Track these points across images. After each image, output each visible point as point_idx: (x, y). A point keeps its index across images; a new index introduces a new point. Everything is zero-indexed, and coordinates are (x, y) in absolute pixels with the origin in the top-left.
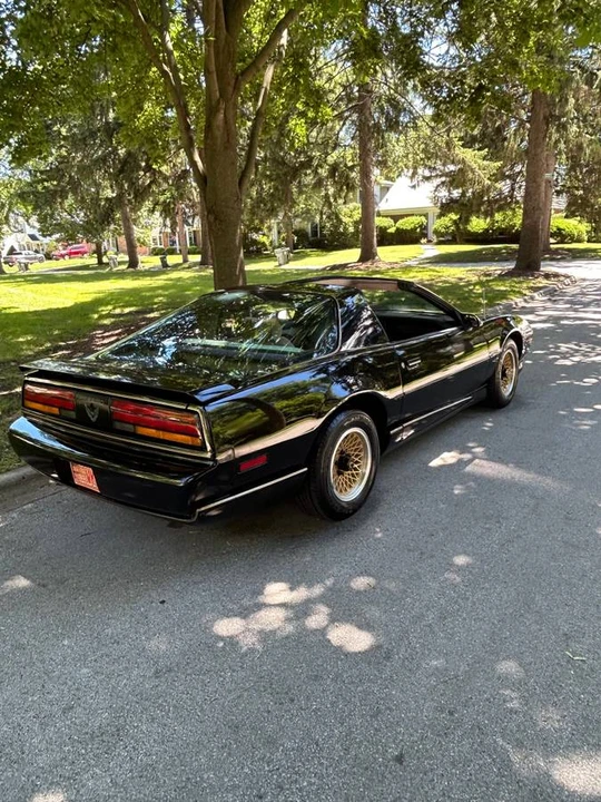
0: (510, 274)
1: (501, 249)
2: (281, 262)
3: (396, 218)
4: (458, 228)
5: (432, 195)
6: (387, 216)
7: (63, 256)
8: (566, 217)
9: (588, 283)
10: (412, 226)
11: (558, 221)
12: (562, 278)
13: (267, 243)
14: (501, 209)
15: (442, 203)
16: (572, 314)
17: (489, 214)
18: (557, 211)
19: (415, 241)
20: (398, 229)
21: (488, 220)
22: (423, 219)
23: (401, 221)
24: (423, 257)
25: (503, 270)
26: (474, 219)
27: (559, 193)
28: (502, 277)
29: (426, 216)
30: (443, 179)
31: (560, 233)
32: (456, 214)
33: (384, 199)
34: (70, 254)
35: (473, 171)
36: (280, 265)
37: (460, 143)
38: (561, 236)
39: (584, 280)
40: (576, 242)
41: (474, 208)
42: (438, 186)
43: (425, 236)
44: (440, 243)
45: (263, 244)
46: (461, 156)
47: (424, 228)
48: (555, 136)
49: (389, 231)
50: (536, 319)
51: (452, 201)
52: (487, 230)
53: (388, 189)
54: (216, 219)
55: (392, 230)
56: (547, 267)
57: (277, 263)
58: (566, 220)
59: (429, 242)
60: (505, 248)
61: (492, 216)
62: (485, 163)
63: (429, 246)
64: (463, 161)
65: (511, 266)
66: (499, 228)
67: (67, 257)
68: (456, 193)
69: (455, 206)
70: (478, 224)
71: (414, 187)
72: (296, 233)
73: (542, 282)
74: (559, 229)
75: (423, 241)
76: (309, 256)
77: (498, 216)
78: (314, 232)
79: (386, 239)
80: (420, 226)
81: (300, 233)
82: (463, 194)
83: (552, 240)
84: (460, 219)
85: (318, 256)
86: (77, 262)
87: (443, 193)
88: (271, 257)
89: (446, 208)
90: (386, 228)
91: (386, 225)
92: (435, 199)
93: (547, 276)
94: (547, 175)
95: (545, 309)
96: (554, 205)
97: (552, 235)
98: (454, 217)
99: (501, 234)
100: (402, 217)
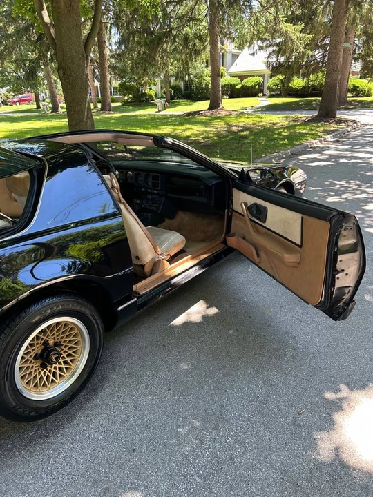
0: (313, 120)
1: (312, 101)
2: (160, 109)
3: (242, 78)
4: (283, 86)
5: (266, 60)
6: (235, 77)
7: (15, 103)
8: (361, 78)
9: (368, 127)
10: (253, 83)
11: (354, 81)
12: (350, 123)
13: (153, 95)
14: (314, 71)
15: (273, 67)
16: (348, 154)
17: (306, 75)
18: (354, 74)
19: (254, 95)
20: (243, 86)
21: (305, 80)
22: (261, 79)
23: (245, 80)
24: (258, 106)
25: (307, 117)
26: (295, 78)
27: (356, 59)
28: (305, 123)
29: (263, 76)
30: (275, 48)
31: (356, 90)
32: (282, 75)
33: (234, 64)
34: (20, 101)
35: (292, 41)
36: (159, 111)
37: (284, 19)
38: (356, 91)
39: (366, 125)
40: (366, 96)
41: (295, 71)
42: (270, 54)
43: (262, 91)
44: (272, 96)
45: (151, 96)
46: (284, 29)
47: (261, 85)
48: (353, 14)
49: (237, 87)
50: (321, 157)
51: (280, 65)
52: (304, 87)
53: (238, 56)
54: (64, 74)
55: (239, 87)
56: (341, 115)
57: (157, 110)
58: (361, 80)
59: (264, 95)
60: (315, 101)
61: (308, 76)
62: (301, 35)
63: (263, 99)
64: (286, 33)
65: (315, 114)
66: (312, 86)
67: (18, 104)
68: (282, 59)
69: (281, 69)
70: (298, 83)
71: (253, 54)
72: (173, 88)
73: (334, 127)
74: (355, 86)
75: (260, 94)
76: (180, 105)
77: (312, 77)
78: (186, 88)
79: (234, 93)
80: (259, 84)
81: (176, 88)
82: (287, 60)
83: (349, 95)
84: (285, 78)
85: (186, 105)
86: (24, 107)
87: (274, 59)
88: (154, 105)
89: (276, 70)
90: (235, 85)
91: (235, 82)
92: (268, 64)
93: (339, 122)
94: (346, 45)
95: (329, 149)
96: (353, 69)
97: (350, 91)
98: (281, 77)
99: (314, 90)
100: (246, 77)
